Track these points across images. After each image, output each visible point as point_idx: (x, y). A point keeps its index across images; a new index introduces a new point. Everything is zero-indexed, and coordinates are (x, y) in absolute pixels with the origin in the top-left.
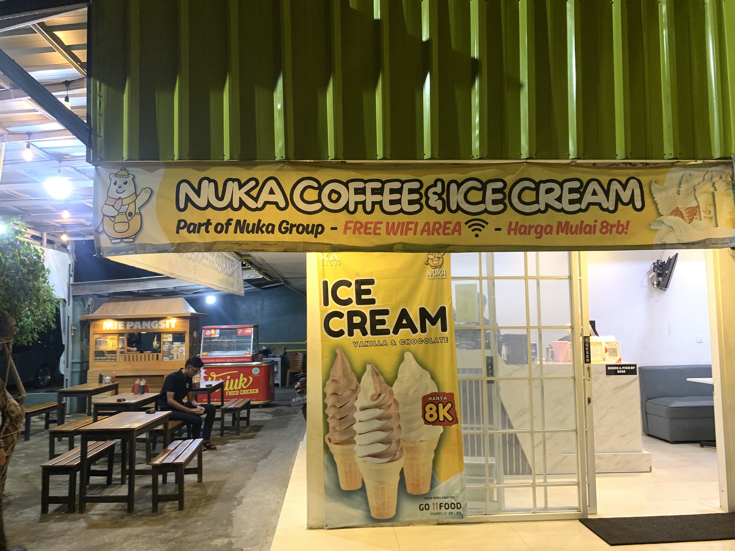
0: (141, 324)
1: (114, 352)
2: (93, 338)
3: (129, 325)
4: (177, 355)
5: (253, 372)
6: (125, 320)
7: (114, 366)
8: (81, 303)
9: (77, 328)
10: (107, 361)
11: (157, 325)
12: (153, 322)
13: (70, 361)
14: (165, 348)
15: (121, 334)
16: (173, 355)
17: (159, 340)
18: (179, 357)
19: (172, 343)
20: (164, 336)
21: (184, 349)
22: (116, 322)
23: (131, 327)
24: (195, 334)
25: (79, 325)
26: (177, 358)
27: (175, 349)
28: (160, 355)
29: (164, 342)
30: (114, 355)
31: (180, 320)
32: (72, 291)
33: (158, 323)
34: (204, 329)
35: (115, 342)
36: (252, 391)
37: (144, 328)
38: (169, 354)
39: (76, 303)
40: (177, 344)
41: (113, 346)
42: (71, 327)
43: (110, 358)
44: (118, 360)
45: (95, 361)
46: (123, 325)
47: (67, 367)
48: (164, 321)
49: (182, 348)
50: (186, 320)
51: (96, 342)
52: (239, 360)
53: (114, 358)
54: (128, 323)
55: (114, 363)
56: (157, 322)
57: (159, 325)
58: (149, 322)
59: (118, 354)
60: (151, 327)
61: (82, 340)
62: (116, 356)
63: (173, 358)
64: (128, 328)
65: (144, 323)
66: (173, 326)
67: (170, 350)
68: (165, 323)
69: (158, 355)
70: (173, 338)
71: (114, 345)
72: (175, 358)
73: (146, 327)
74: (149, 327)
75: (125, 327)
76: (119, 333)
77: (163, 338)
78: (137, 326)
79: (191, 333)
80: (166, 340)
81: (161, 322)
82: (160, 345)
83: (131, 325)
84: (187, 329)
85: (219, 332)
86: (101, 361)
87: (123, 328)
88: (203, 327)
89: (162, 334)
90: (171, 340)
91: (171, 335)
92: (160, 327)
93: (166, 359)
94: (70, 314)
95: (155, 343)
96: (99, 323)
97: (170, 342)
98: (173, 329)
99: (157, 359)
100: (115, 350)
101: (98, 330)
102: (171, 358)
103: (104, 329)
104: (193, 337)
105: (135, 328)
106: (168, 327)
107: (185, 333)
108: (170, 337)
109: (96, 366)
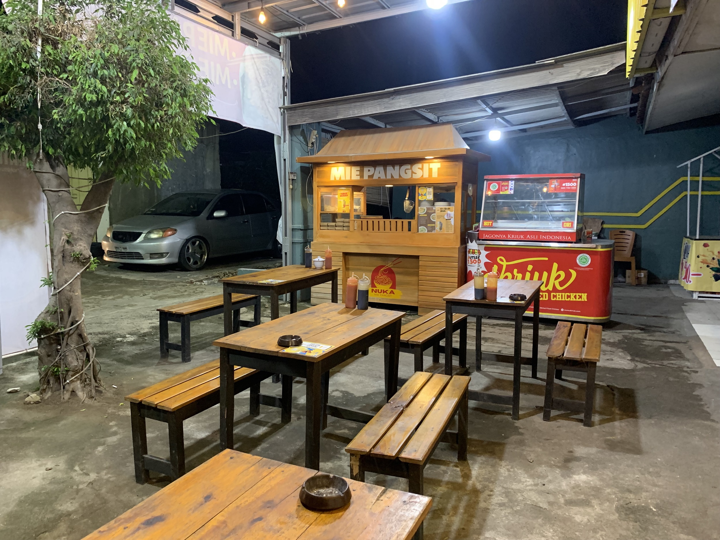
0: (385, 170)
1: (346, 216)
2: (318, 193)
3: (368, 172)
4: (441, 224)
5: (578, 261)
6: (361, 164)
7: (346, 237)
8: (301, 138)
9: (297, 177)
10: (337, 228)
11: (409, 172)
12: (404, 168)
13: (290, 226)
14: (421, 211)
15: (356, 188)
16: (434, 223)
17: (412, 198)
18: (444, 226)
19: (433, 203)
20: (421, 191)
21: (452, 213)
22: (348, 168)
23: (369, 176)
24: (470, 190)
25: (299, 172)
26: (441, 229)
27: (438, 212)
28: (414, 222)
29: (420, 201)
30: (347, 220)
31: (447, 164)
32: (288, 120)
33: (411, 169)
34: (487, 180)
35: (347, 200)
36: (573, 297)
37: (389, 177)
38: (428, 221)
39: (294, 138)
40: (440, 205)
41: (344, 206)
42: (289, 177)
43: (341, 224)
44: (351, 229)
45: (322, 228)
46: (358, 173)
47: (286, 235)
48: (420, 165)
49: (449, 212)
50: (457, 163)
51: (322, 200)
52: (551, 237)
53: (347, 224)
54: (366, 169)
55: (345, 233)
56: (409, 166)
57: (413, 172)
58: (397, 167)
59: (352, 218)
60: (400, 176)
61: (304, 196)
62: (349, 222)
63: (433, 228)
64: (366, 177)
65: (390, 169)
66: (435, 175)
67: (429, 214)
68: (422, 169)
69: (410, 223)
70: (435, 195)
71: (346, 204)
72: (438, 228)
73: (392, 176)
74: (396, 177)
75: (362, 176)
76: (353, 186)
77: (419, 195)
78: (379, 173)
79: (465, 188)
80: (424, 198)
81: (416, 167)
82: (415, 207)
83: (371, 173)
84: (458, 179)
85: (513, 185)
86: (329, 228)
87: (358, 178)
88: (486, 177)
89: (417, 188)
90: (431, 197)
91: (431, 190)
92: (415, 176)
93: (423, 229)
94: (287, 155)
95: (407, 203)
96: (325, 169)
97: (429, 201)
98: (435, 178)
99: (409, 230)
100: (347, 212)
101: (325, 181)
102: (430, 229)
103: (332, 179)
104: (468, 195)
105: (375, 177)
106: (426, 175)
107: (454, 188)
108: (429, 193)
109: (322, 236)
